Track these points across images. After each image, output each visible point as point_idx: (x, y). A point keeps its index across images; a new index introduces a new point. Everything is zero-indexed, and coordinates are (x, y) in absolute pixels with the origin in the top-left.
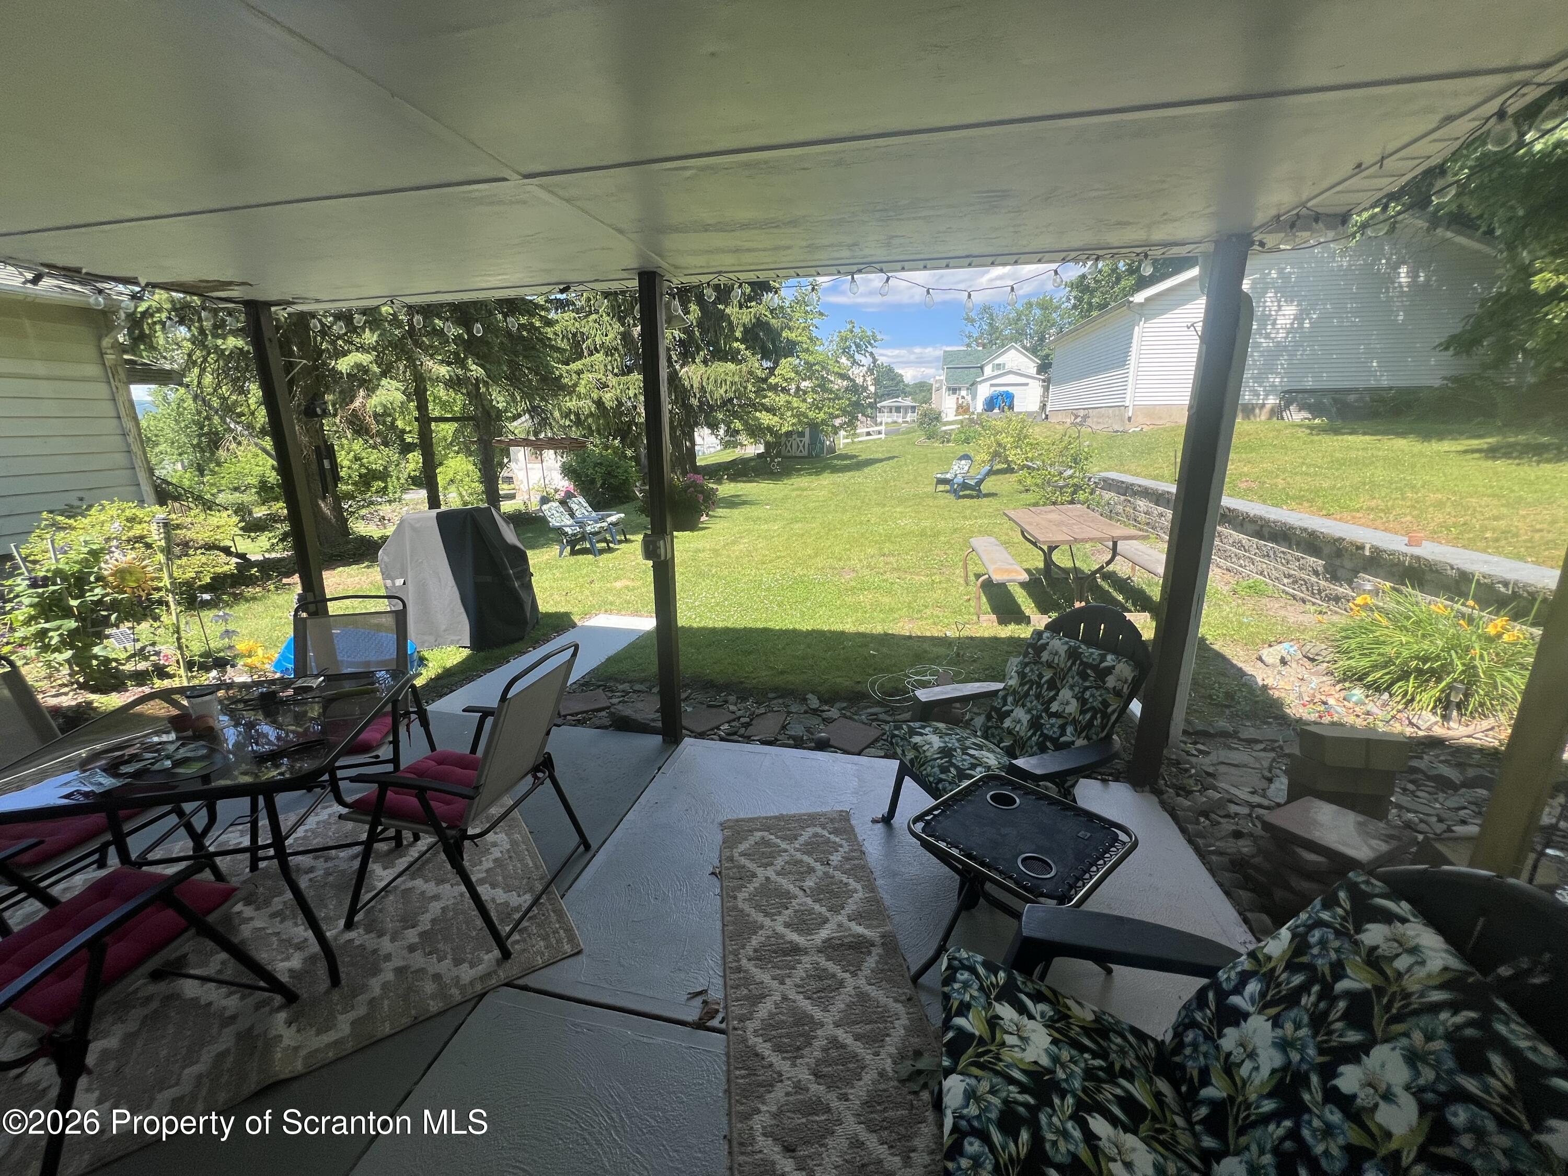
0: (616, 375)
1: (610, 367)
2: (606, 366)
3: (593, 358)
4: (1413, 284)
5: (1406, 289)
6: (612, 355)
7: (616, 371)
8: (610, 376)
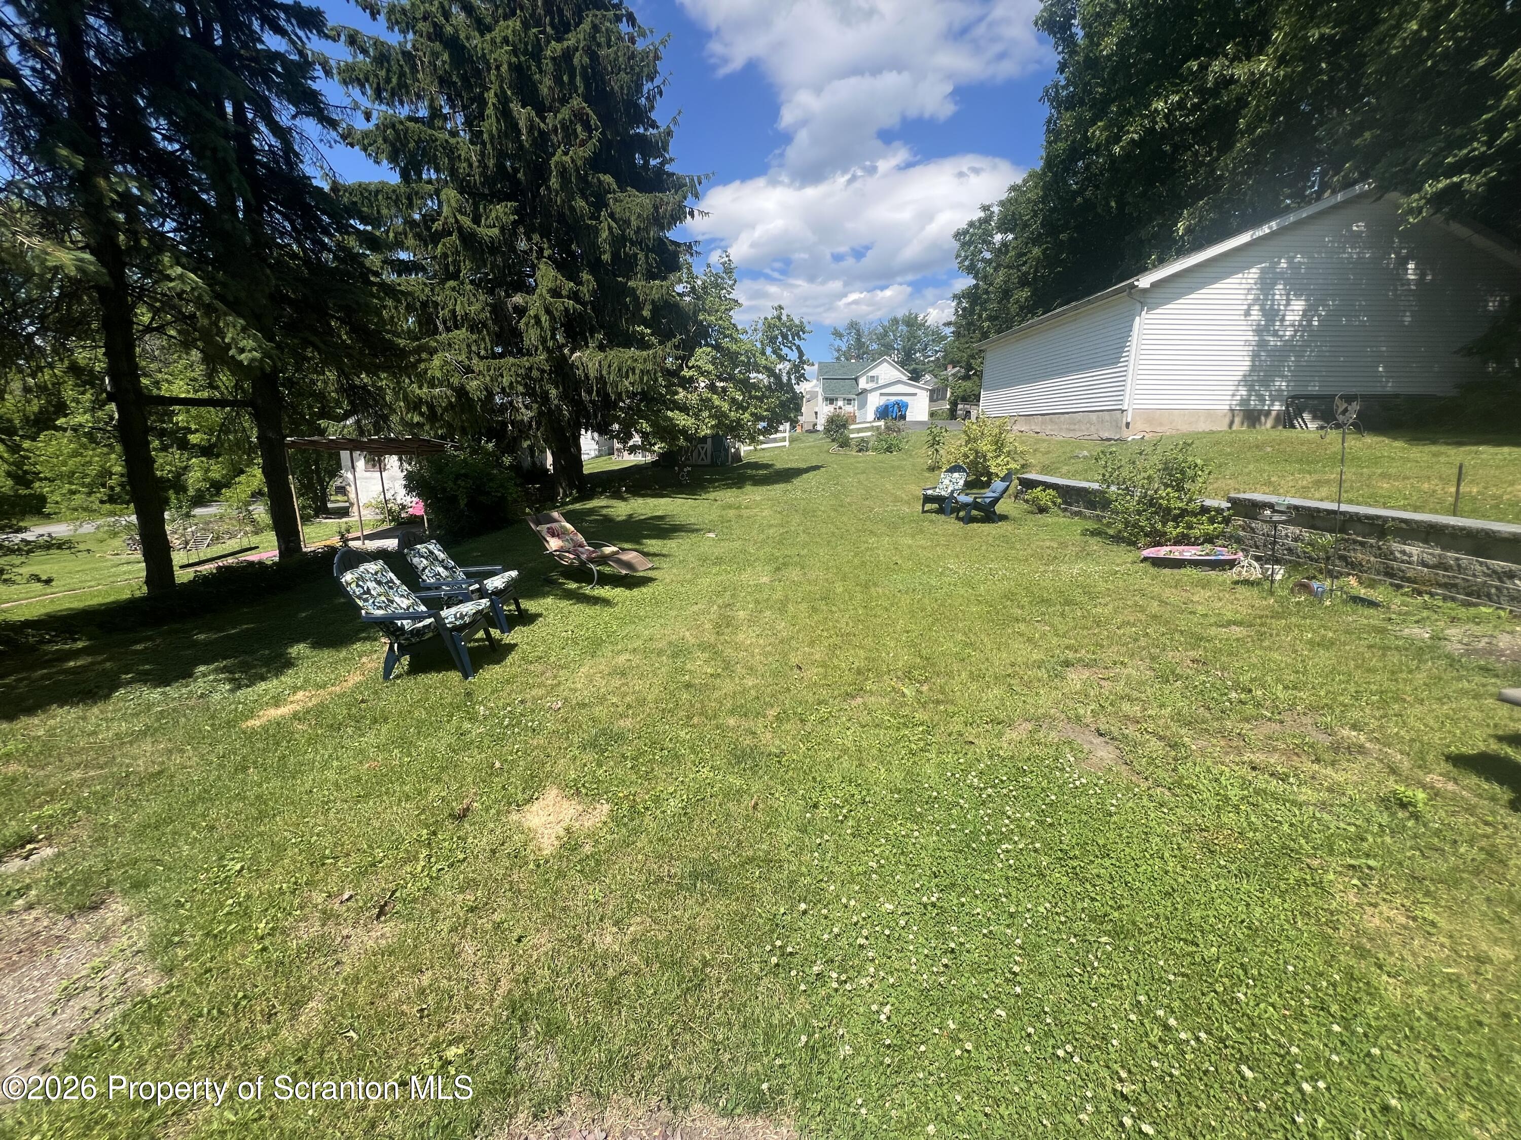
0: (482, 358)
1: (474, 348)
2: (469, 346)
3: (451, 335)
4: (1420, 282)
5: (1413, 287)
6: (480, 332)
7: (483, 353)
8: (475, 361)
